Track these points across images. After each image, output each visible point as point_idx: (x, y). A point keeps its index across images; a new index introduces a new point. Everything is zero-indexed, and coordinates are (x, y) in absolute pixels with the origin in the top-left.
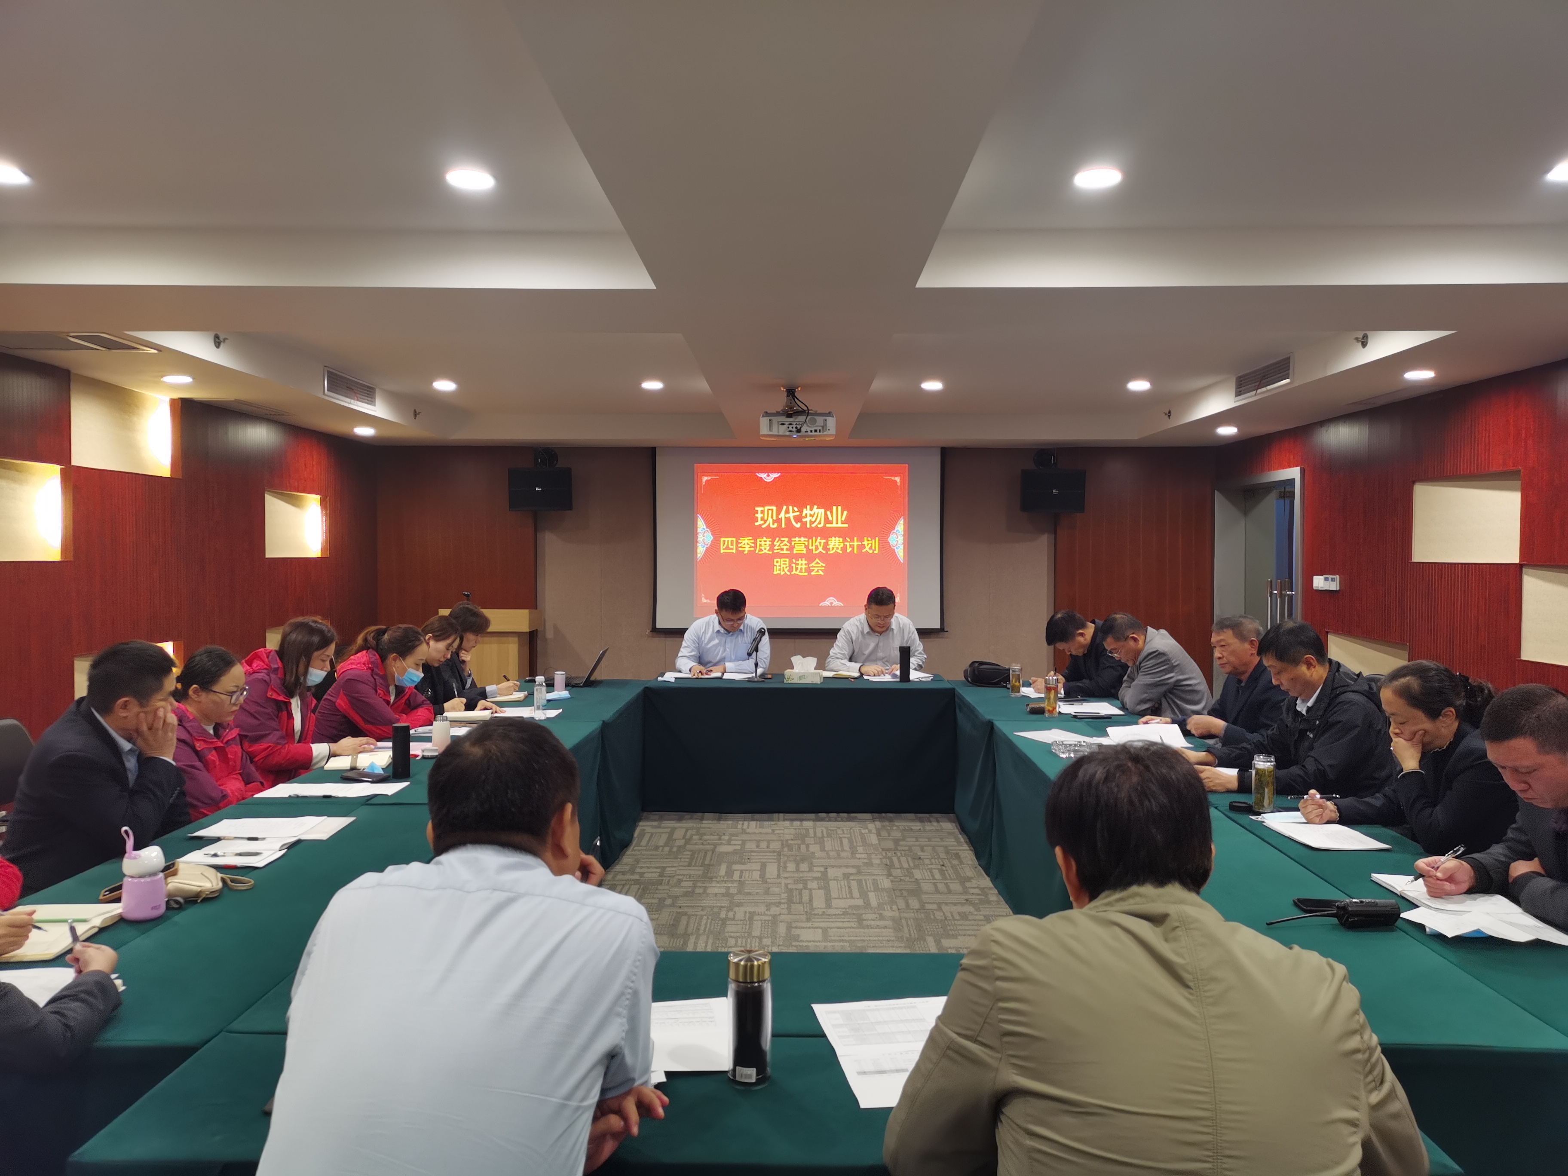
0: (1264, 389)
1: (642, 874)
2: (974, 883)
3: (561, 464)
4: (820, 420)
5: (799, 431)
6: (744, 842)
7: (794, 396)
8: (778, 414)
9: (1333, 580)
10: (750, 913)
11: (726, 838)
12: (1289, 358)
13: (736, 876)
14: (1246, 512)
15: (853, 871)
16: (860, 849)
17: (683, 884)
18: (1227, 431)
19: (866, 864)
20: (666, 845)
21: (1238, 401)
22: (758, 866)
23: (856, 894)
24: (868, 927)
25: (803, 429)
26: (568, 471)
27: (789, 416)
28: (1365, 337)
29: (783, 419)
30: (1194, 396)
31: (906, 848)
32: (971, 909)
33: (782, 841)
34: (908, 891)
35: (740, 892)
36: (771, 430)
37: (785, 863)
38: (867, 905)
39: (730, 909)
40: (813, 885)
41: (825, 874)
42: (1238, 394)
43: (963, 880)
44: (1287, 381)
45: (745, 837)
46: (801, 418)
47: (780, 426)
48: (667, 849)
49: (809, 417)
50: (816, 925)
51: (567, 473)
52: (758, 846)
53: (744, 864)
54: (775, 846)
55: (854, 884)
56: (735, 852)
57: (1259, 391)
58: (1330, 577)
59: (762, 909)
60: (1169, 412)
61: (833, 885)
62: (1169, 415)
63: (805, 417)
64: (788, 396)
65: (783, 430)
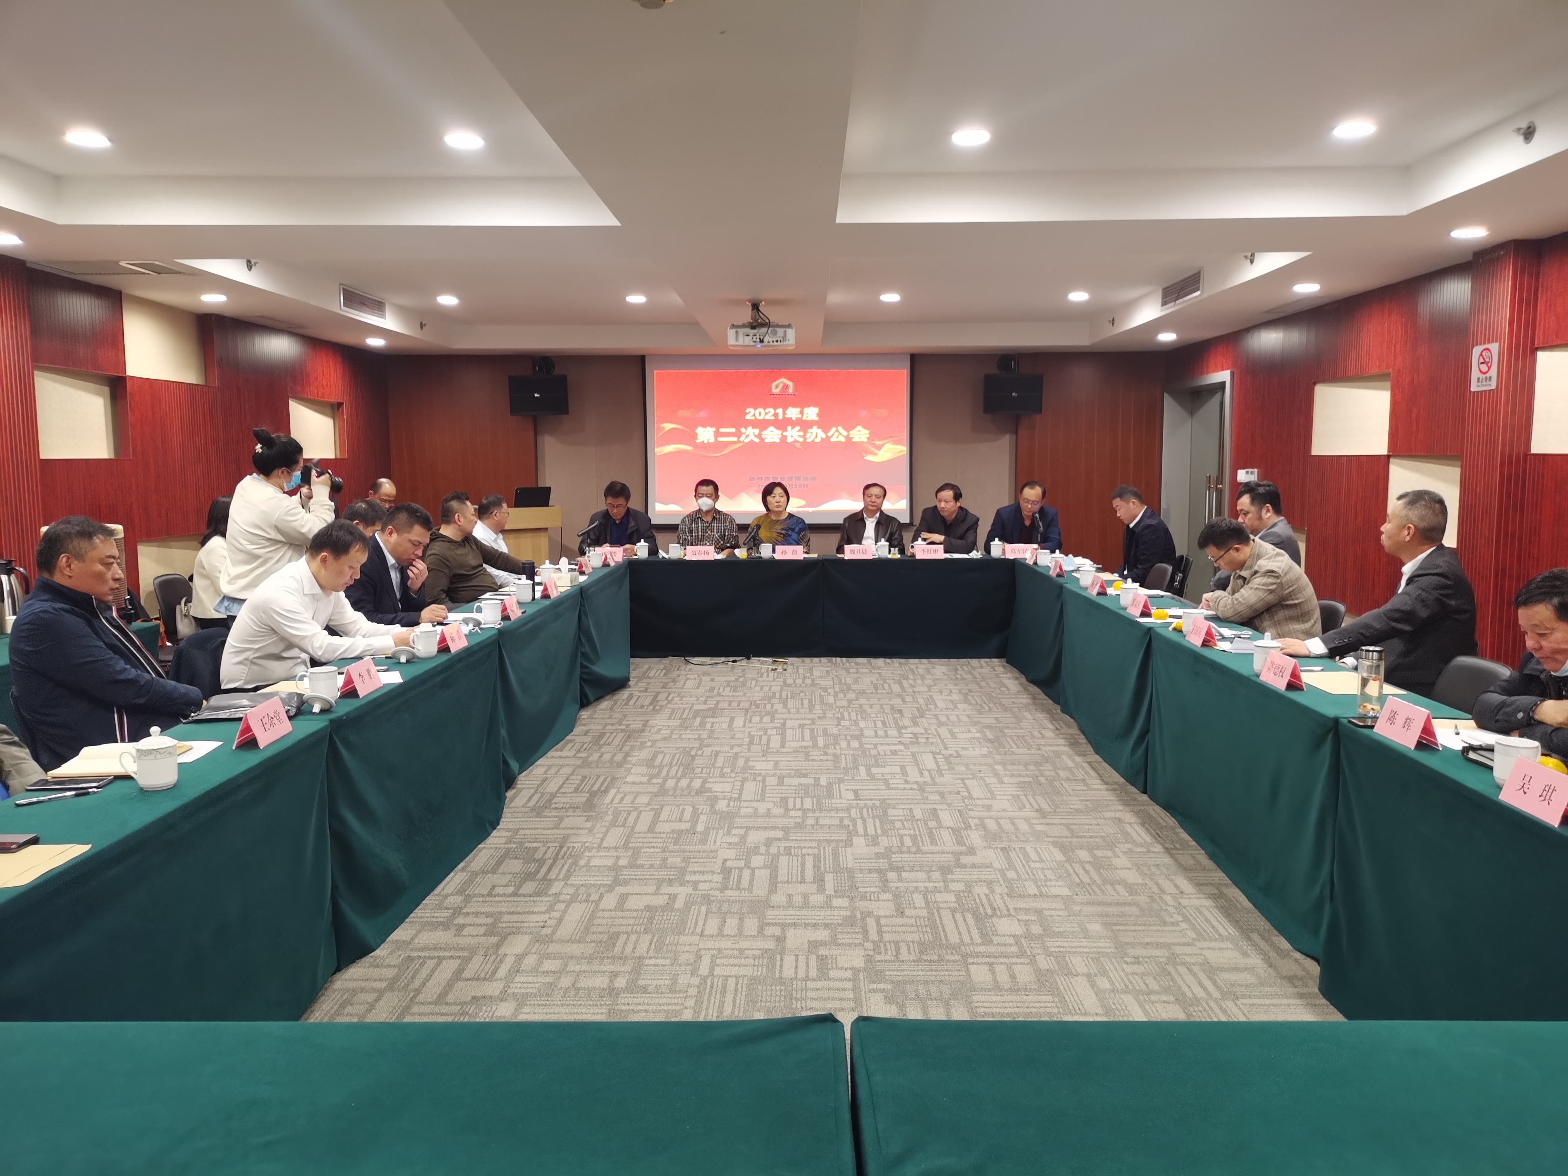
0: (1181, 300)
1: (628, 726)
2: (909, 730)
3: (558, 371)
4: (780, 331)
5: (762, 341)
6: (718, 702)
7: (758, 310)
8: (744, 326)
9: (1252, 473)
10: (716, 751)
11: (703, 699)
12: (1199, 272)
13: (708, 726)
14: (1192, 413)
15: (809, 722)
16: (817, 707)
17: (661, 732)
18: (1167, 337)
19: (819, 718)
20: (651, 704)
21: (1166, 309)
22: (728, 720)
23: (807, 737)
24: (812, 760)
25: (766, 340)
26: (564, 378)
27: (753, 328)
28: (1253, 255)
29: (748, 330)
30: (1129, 306)
31: (858, 706)
32: (902, 748)
33: (751, 701)
34: (851, 736)
35: (709, 737)
36: (737, 340)
37: (752, 716)
38: (815, 746)
39: (699, 749)
40: (774, 732)
41: (784, 724)
42: (1164, 304)
43: (900, 728)
44: (1198, 293)
45: (719, 698)
46: (763, 330)
47: (746, 337)
48: (651, 707)
49: (770, 329)
50: (769, 759)
51: (563, 381)
52: (730, 705)
53: (717, 717)
54: (746, 705)
55: (807, 732)
56: (710, 709)
57: (1178, 302)
58: (1250, 470)
59: (727, 748)
60: (1113, 320)
61: (789, 733)
62: (1113, 322)
63: (766, 329)
64: (753, 309)
65: (748, 341)
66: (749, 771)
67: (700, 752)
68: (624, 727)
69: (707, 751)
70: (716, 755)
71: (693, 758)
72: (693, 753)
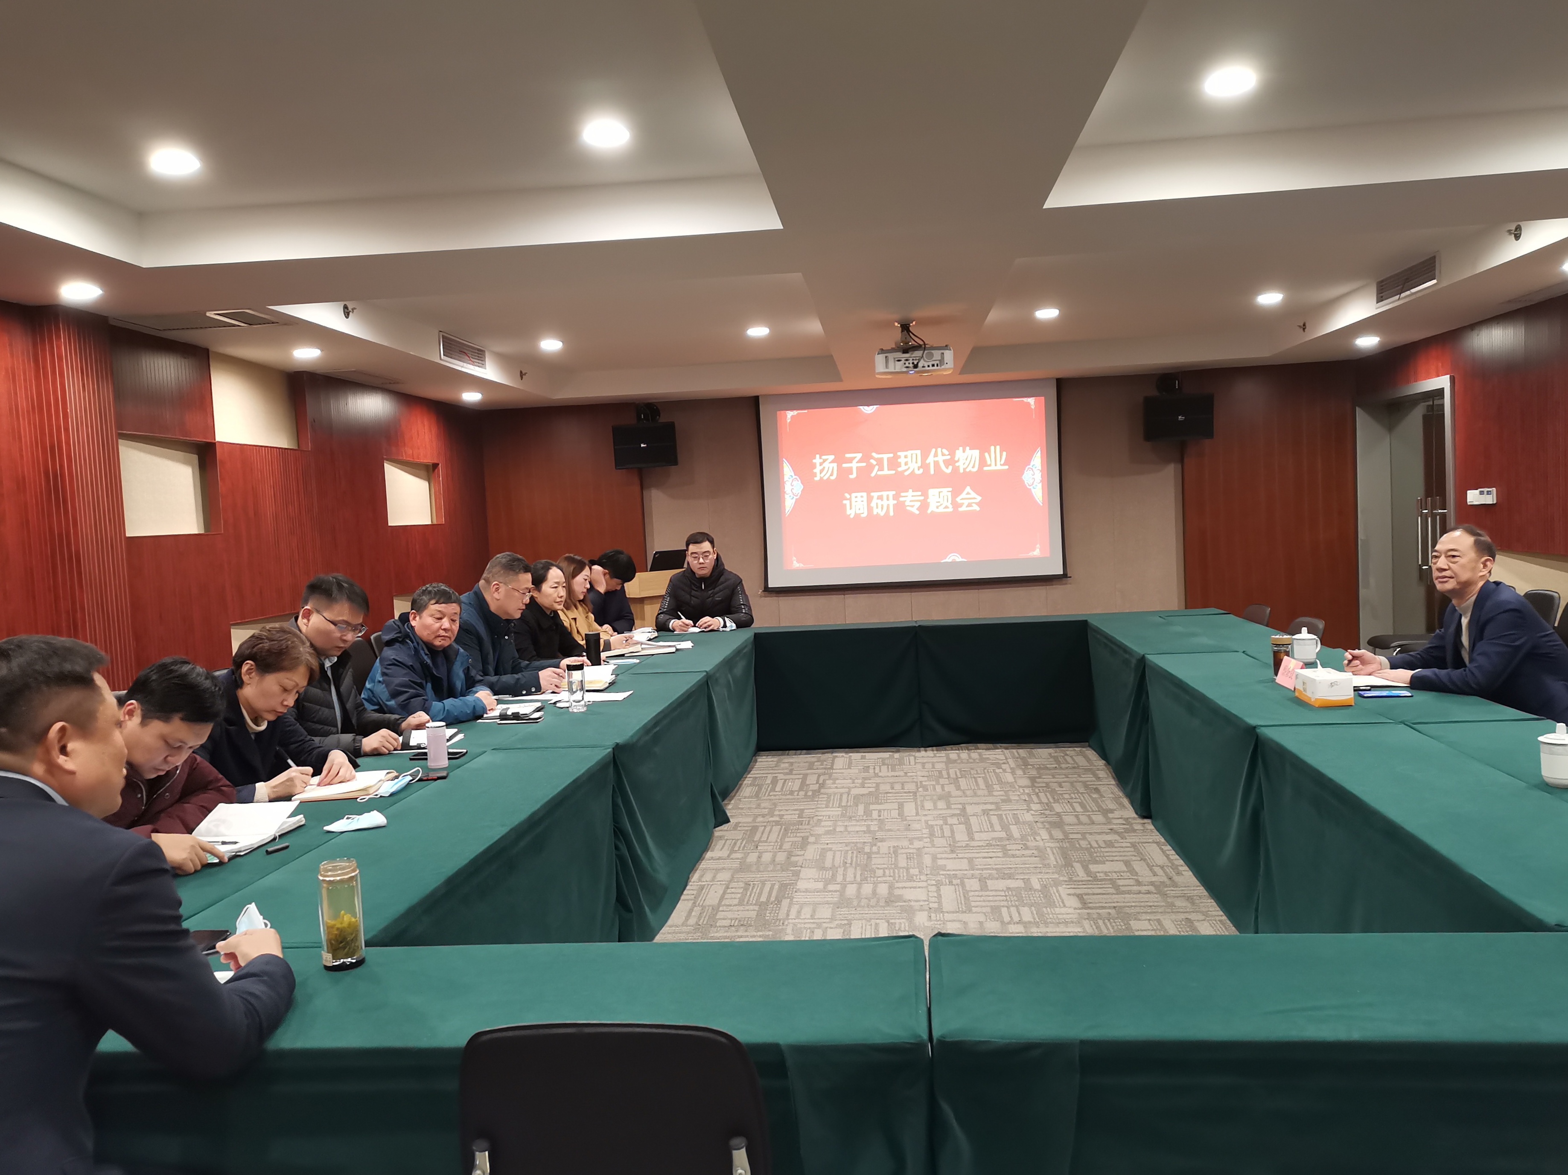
0: (1408, 293)
2: (1117, 814)
3: (663, 419)
4: (937, 354)
5: (916, 366)
6: (878, 785)
7: (909, 331)
8: (893, 350)
9: (1488, 493)
10: (894, 847)
11: (860, 781)
12: (1434, 257)
13: (875, 815)
14: (1390, 428)
15: (993, 807)
16: (997, 787)
17: (823, 824)
18: (1368, 342)
19: (1003, 801)
20: (801, 789)
21: (1379, 308)
22: (896, 806)
23: (997, 827)
24: (1013, 856)
25: (920, 365)
26: (671, 426)
27: (905, 352)
28: (1519, 228)
29: (900, 355)
30: (1329, 306)
31: (1044, 785)
32: (1117, 837)
33: (917, 782)
34: (1050, 823)
35: (881, 829)
36: (887, 367)
37: (922, 801)
38: (1010, 837)
39: (873, 845)
40: (954, 821)
41: (964, 809)
42: (1380, 299)
43: (1106, 812)
44: (1434, 282)
45: (878, 780)
46: (918, 353)
47: (897, 362)
48: (802, 793)
49: (926, 352)
50: (960, 856)
52: (893, 788)
53: (881, 804)
54: (911, 787)
55: (995, 820)
56: (870, 793)
57: (1403, 295)
58: (1486, 490)
59: (905, 843)
60: (1304, 325)
61: (973, 820)
62: (1304, 327)
63: (922, 352)
64: (902, 331)
65: (899, 367)
66: (942, 872)
67: (875, 849)
68: (777, 819)
69: (884, 847)
70: (895, 852)
71: (869, 857)
72: (867, 849)
